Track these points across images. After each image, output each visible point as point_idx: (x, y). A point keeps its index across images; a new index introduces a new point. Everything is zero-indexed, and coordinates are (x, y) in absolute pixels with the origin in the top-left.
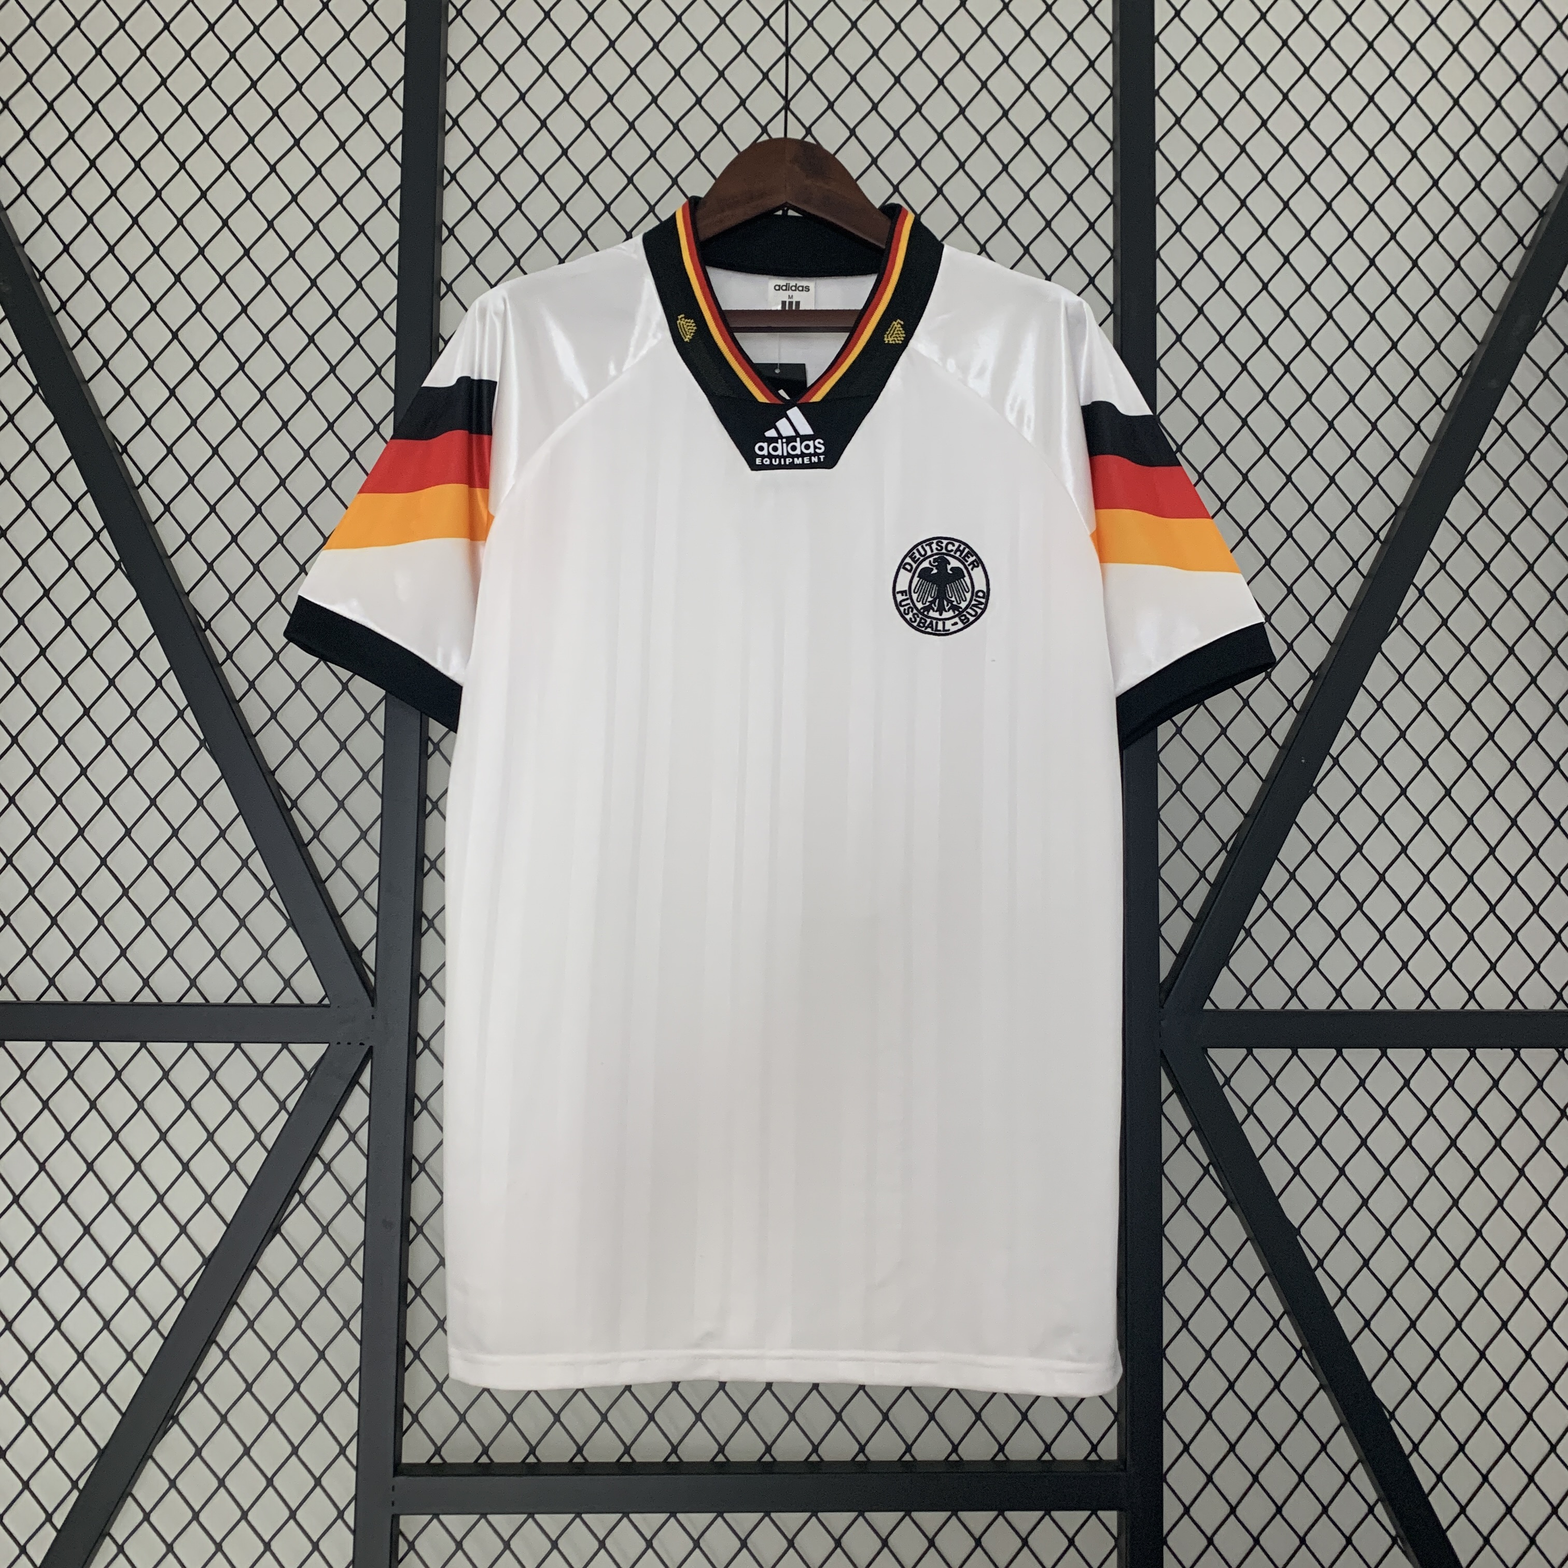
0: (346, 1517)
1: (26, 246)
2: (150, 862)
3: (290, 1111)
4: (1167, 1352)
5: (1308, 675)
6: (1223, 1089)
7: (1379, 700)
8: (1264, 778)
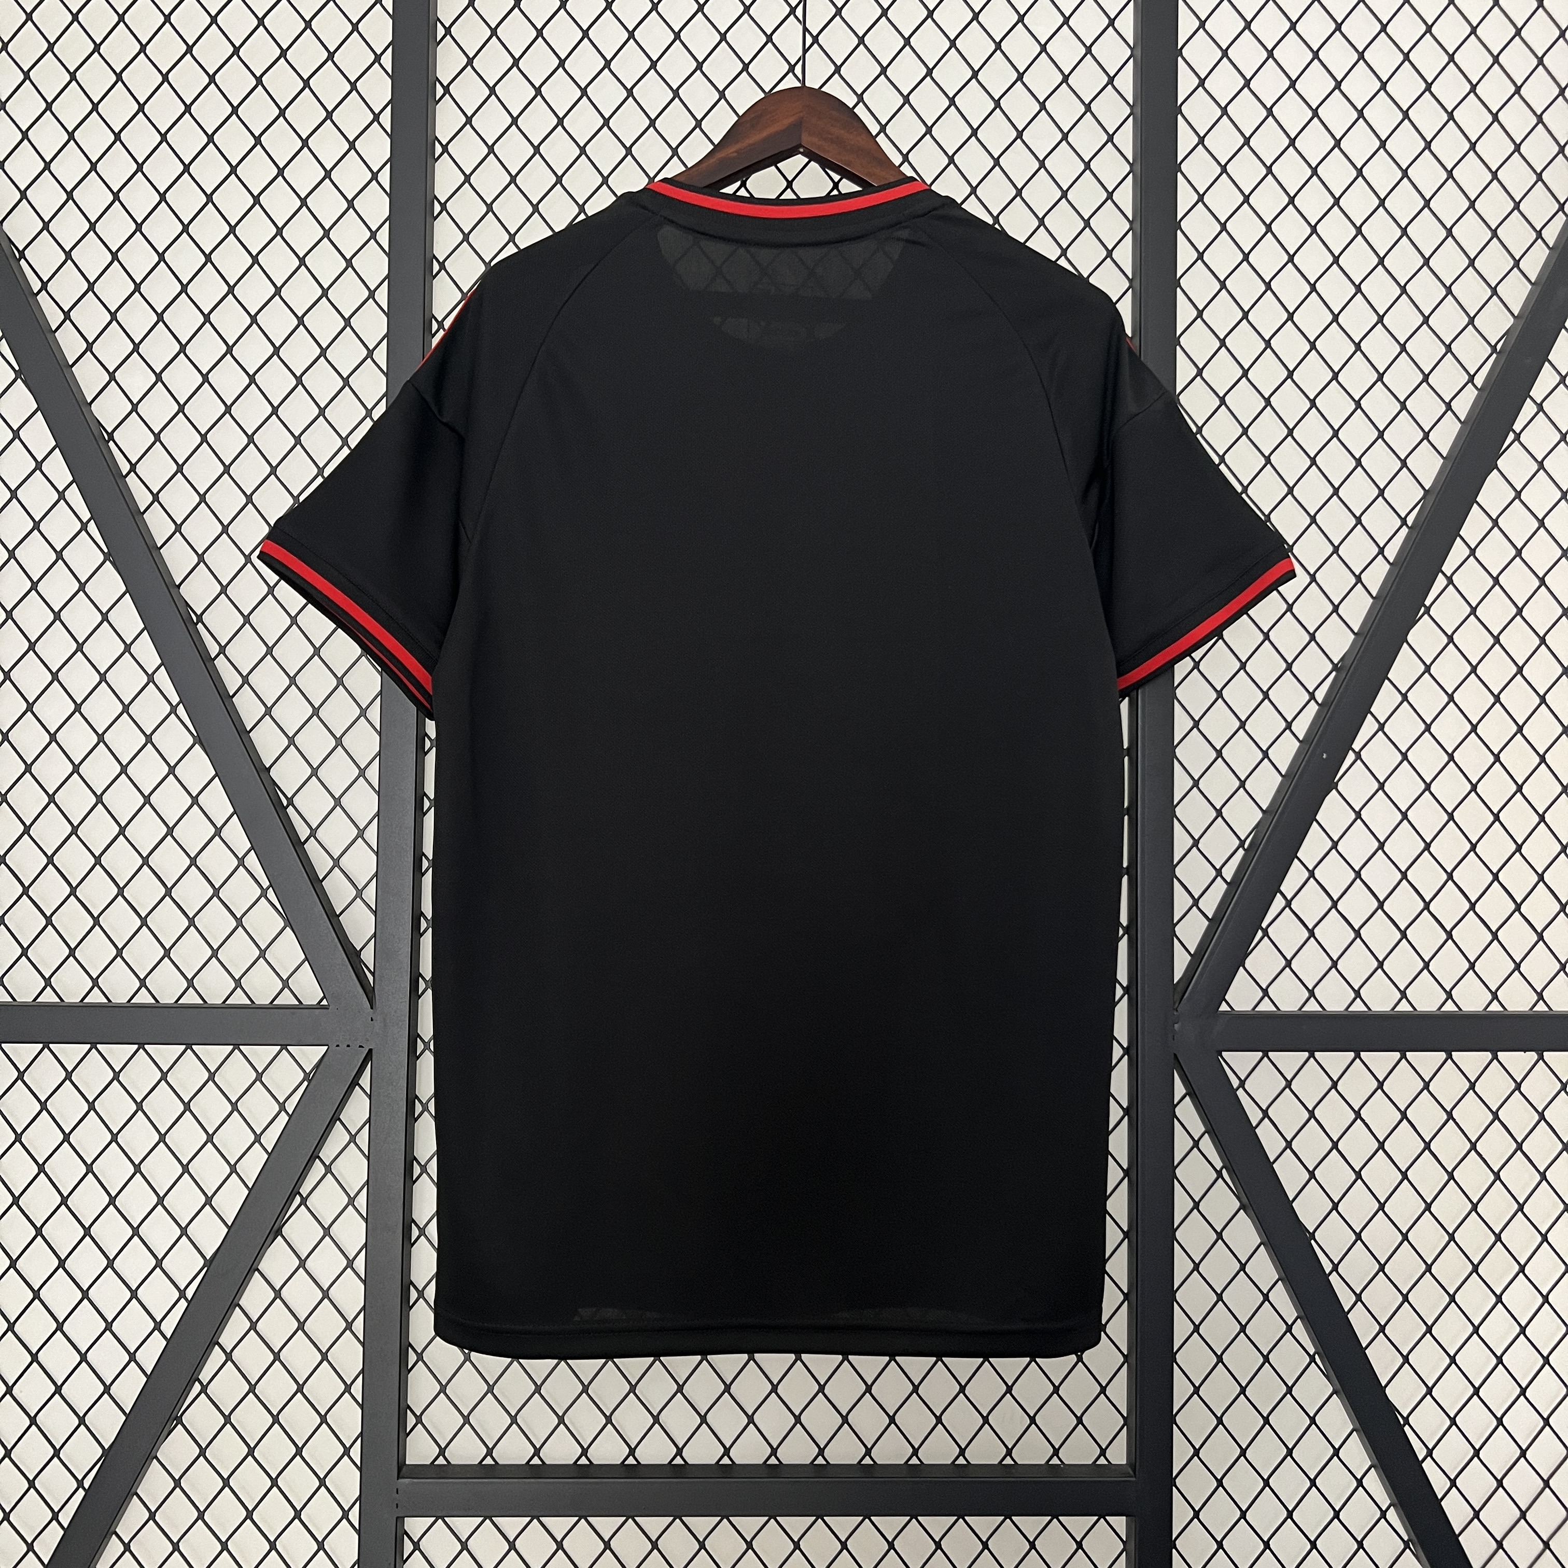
0: (350, 1517)
2: (145, 861)
3: (290, 1114)
4: (1177, 1356)
5: (1330, 666)
6: (1238, 1093)
7: (1403, 692)
8: (1283, 774)
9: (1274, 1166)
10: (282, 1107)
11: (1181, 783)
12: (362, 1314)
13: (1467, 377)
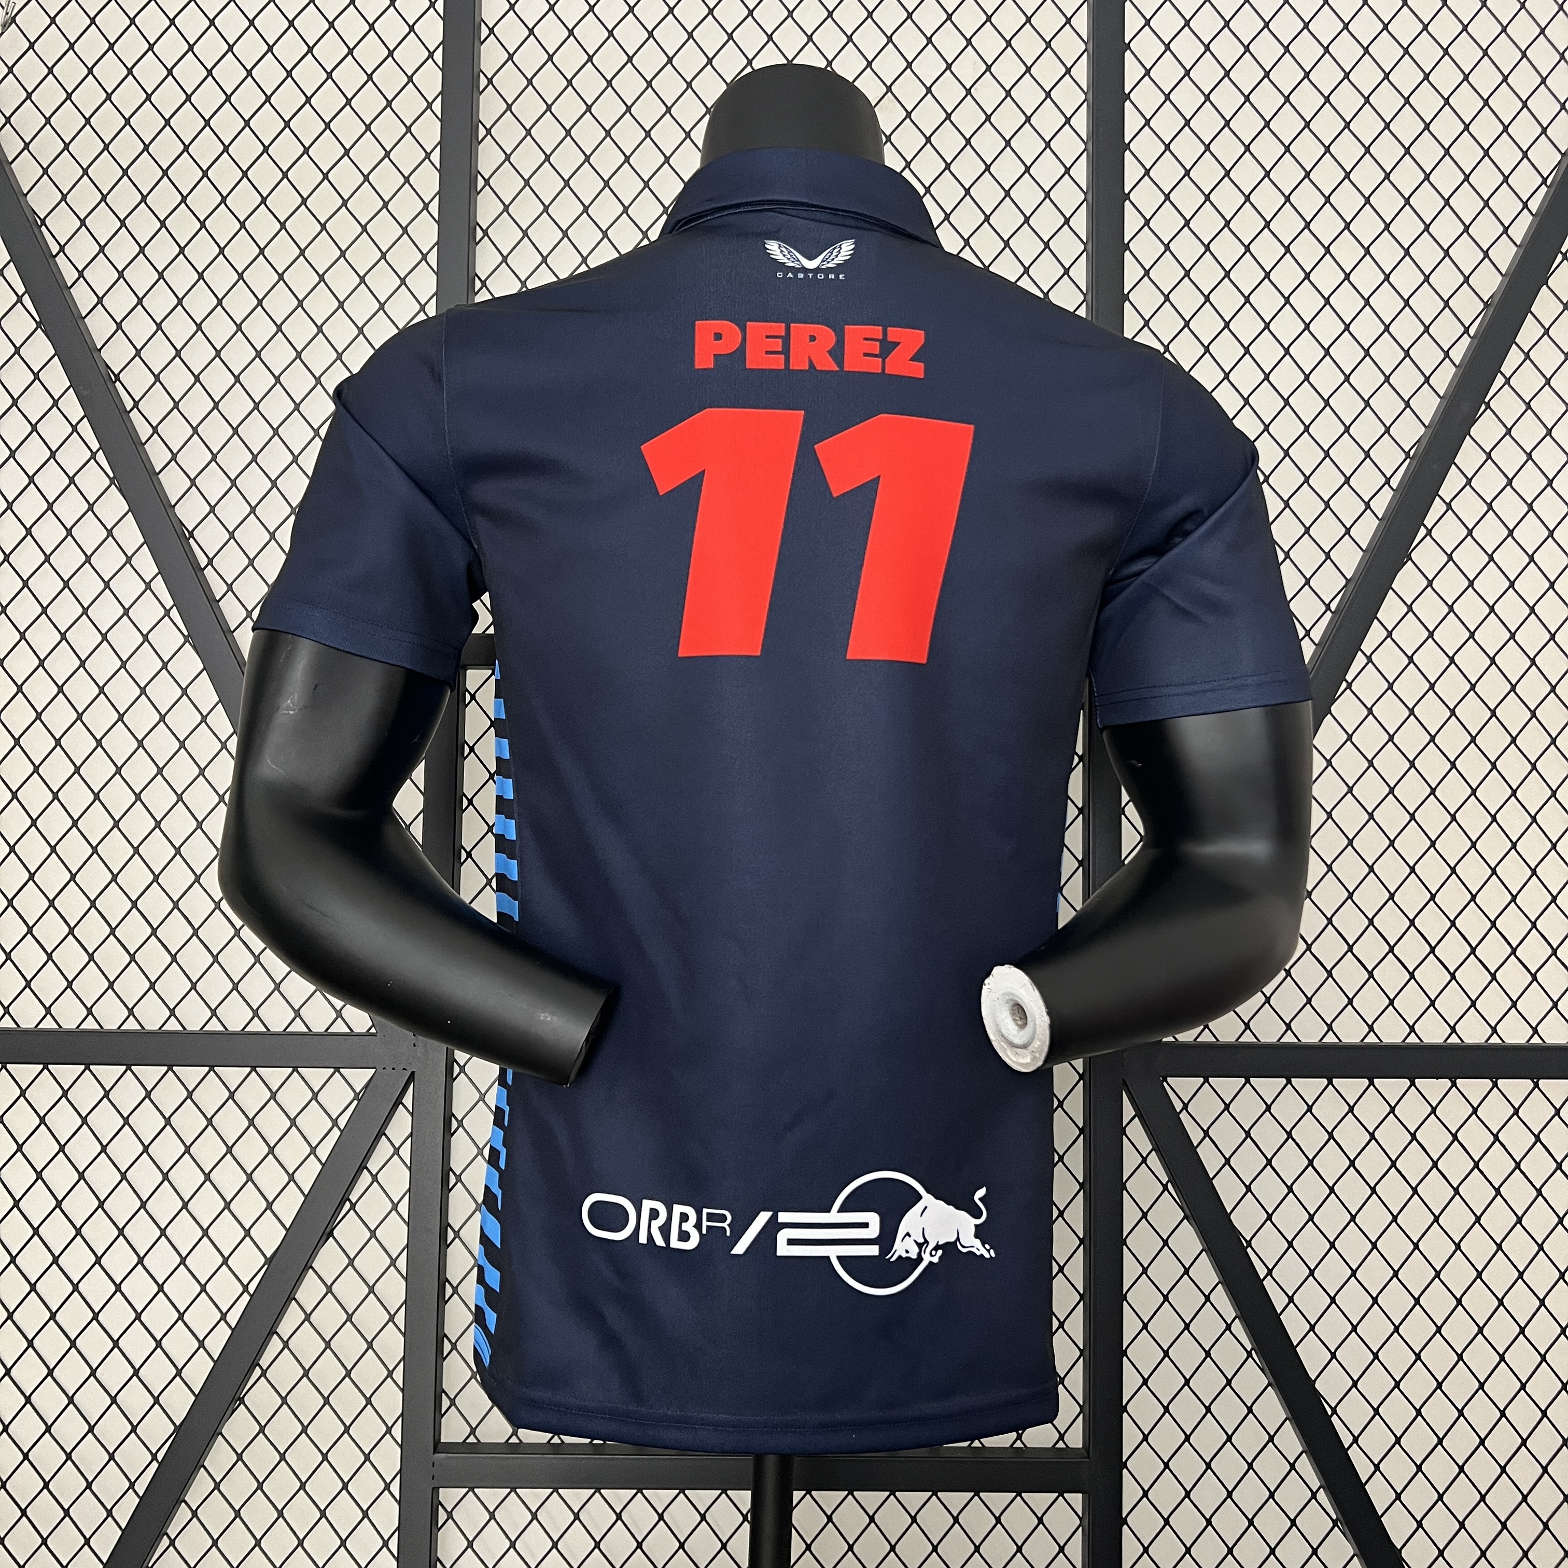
0: (391, 1489)
1: (102, 351)
3: (342, 1128)
4: (1128, 1351)
6: (1181, 1115)
7: (1328, 758)
9: (1213, 1181)
10: (335, 1123)
12: (404, 1306)
13: (1384, 480)
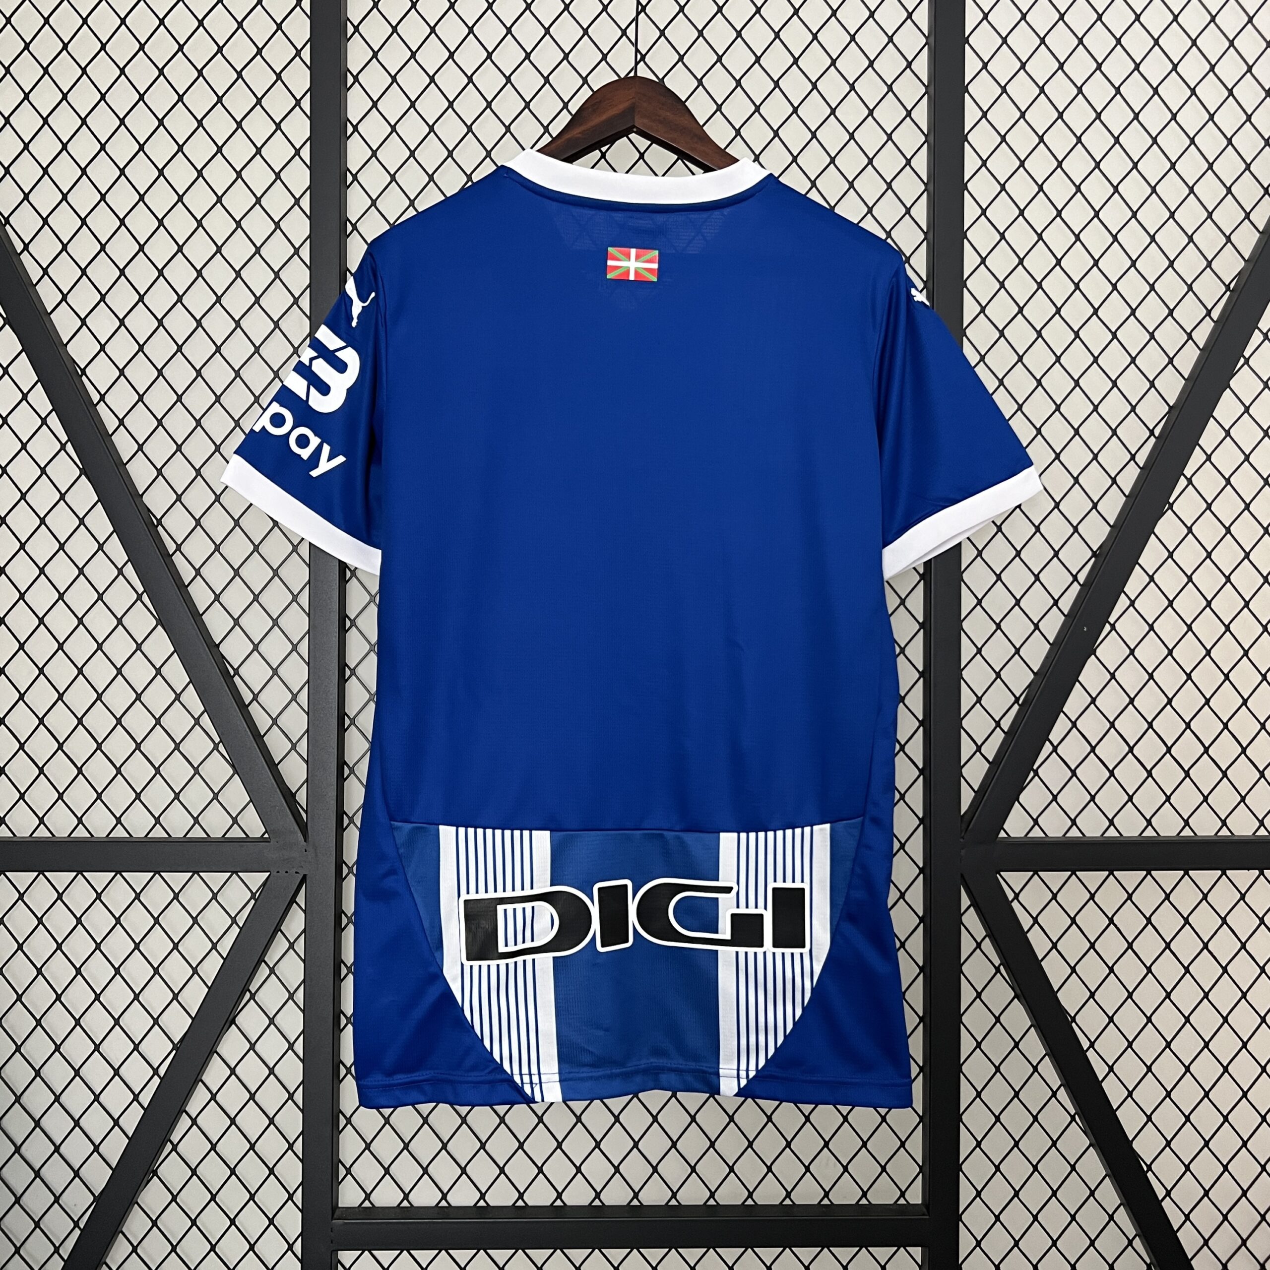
0: (294, 1249)
2: (119, 721)
3: (241, 926)
4: (963, 1117)
5: (1090, 554)
6: (1012, 904)
7: (1151, 574)
8: (1051, 642)
9: (1042, 963)
10: (234, 920)
11: (967, 650)
12: (302, 1086)
13: (1205, 312)
